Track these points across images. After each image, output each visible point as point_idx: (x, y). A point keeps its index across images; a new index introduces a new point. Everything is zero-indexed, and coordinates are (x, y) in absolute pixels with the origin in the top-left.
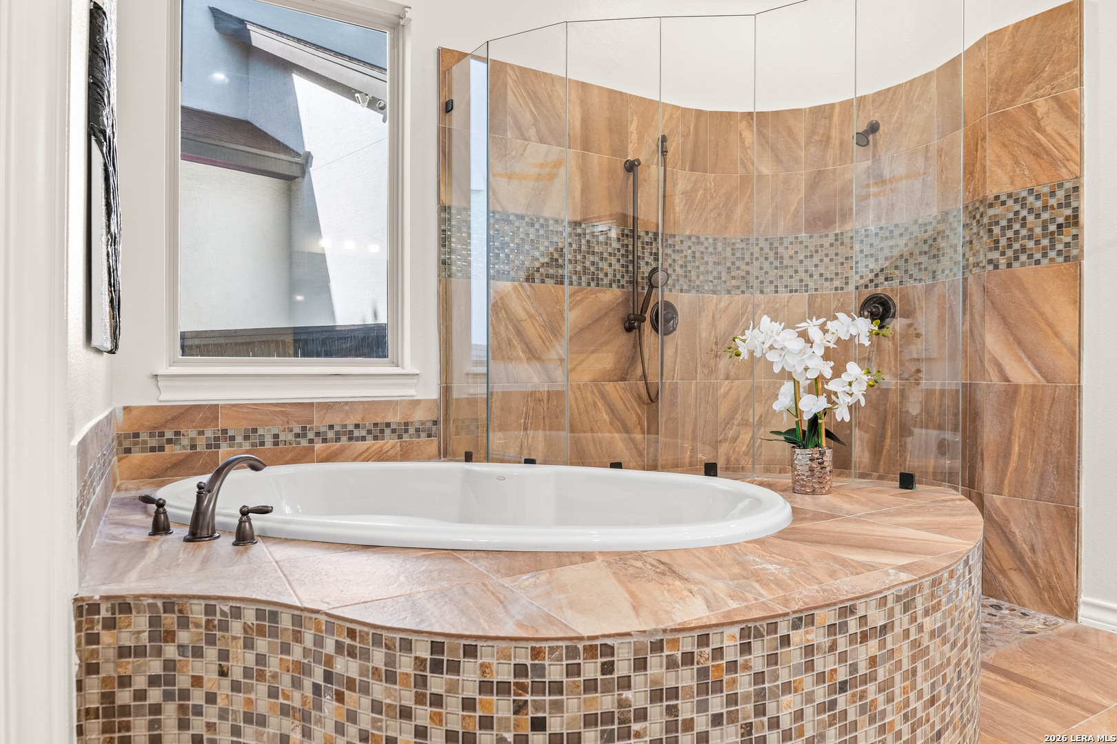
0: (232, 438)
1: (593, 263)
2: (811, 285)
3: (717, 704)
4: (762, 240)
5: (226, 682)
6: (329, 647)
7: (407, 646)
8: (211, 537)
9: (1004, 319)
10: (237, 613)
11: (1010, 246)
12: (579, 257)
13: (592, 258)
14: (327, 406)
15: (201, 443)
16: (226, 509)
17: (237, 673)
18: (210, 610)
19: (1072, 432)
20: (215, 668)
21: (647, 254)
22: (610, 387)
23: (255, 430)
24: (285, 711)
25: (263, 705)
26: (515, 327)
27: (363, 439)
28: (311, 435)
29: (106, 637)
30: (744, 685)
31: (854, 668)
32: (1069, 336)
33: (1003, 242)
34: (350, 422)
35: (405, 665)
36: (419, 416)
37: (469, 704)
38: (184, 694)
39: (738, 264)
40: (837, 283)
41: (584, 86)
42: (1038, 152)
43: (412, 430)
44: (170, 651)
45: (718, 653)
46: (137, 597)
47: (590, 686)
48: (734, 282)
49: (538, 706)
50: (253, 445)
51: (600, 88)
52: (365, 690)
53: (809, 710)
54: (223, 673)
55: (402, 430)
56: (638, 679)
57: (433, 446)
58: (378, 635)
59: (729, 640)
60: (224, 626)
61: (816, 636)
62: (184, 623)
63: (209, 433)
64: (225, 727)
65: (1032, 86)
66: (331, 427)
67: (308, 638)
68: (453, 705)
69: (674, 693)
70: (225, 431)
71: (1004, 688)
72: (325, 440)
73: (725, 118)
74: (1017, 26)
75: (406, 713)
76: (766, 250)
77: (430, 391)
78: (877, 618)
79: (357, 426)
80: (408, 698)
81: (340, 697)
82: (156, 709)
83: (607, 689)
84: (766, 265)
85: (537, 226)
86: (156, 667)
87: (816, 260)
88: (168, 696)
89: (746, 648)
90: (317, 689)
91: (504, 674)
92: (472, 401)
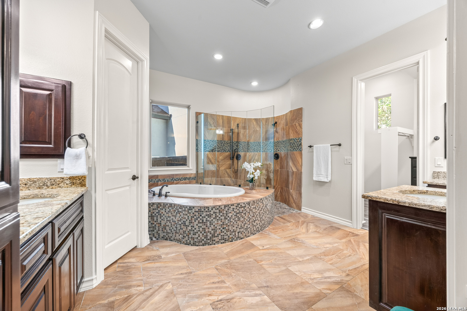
0: (161, 180)
1: (224, 148)
2: (266, 151)
3: (221, 214)
4: (257, 142)
5: (166, 213)
6: (178, 208)
7: (187, 207)
8: (161, 196)
9: (292, 160)
10: (167, 204)
11: (293, 148)
12: (222, 147)
13: (224, 147)
14: (177, 175)
15: (156, 181)
16: (164, 192)
17: (167, 212)
18: (164, 204)
19: (301, 180)
20: (164, 211)
21: (235, 145)
22: (228, 170)
23: (164, 179)
24: (173, 216)
25: (170, 215)
26: (210, 160)
27: (183, 180)
28: (174, 180)
29: (151, 207)
30: (225, 212)
31: (240, 211)
32: (300, 164)
33: (292, 147)
34: (180, 177)
35: (187, 209)
36: (192, 176)
37: (193, 213)
38: (161, 214)
39: (253, 147)
40: (270, 151)
41: (223, 116)
42: (297, 132)
43: (191, 179)
44: (159, 209)
45: (221, 208)
46: (155, 203)
47: (206, 211)
48: (252, 150)
49: (201, 213)
50: (164, 181)
51: (226, 116)
52: (182, 212)
53: (233, 216)
54: (165, 212)
55: (189, 179)
56: (212, 211)
57: (195, 181)
58: (184, 206)
59: (223, 207)
60: (165, 206)
61: (234, 207)
62: (161, 206)
63: (157, 180)
64: (166, 218)
65: (296, 121)
66: (177, 178)
67: (176, 207)
68: (192, 213)
69: (216, 212)
70: (159, 179)
71: (280, 220)
72: (176, 181)
73: (250, 120)
74: (294, 110)
75: (187, 215)
76: (258, 144)
77: (194, 172)
78: (243, 205)
79: (182, 178)
80: (187, 213)
81: (179, 214)
82: (157, 216)
83: (208, 212)
84: (258, 147)
85: (214, 142)
86: (157, 211)
87: (267, 146)
88: (159, 215)
89: (225, 208)
90: (177, 213)
91: (197, 210)
92: (202, 173)
